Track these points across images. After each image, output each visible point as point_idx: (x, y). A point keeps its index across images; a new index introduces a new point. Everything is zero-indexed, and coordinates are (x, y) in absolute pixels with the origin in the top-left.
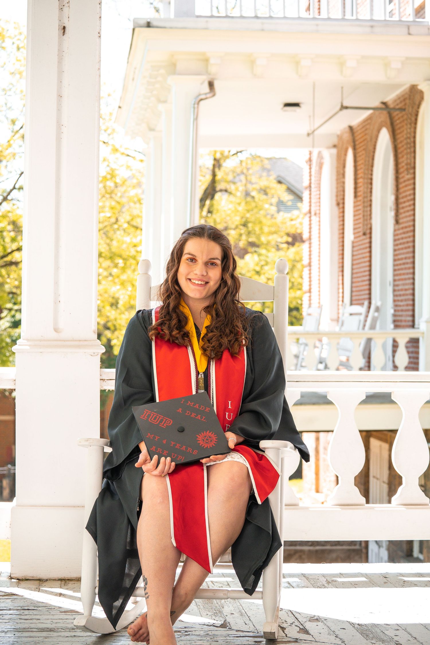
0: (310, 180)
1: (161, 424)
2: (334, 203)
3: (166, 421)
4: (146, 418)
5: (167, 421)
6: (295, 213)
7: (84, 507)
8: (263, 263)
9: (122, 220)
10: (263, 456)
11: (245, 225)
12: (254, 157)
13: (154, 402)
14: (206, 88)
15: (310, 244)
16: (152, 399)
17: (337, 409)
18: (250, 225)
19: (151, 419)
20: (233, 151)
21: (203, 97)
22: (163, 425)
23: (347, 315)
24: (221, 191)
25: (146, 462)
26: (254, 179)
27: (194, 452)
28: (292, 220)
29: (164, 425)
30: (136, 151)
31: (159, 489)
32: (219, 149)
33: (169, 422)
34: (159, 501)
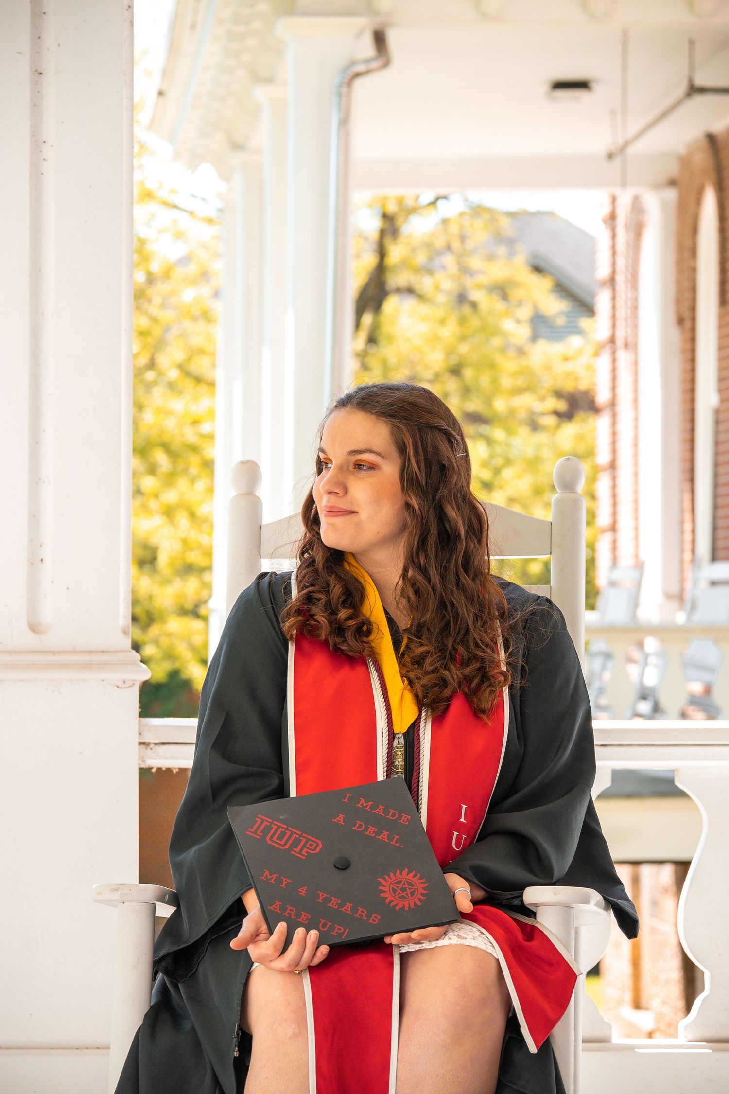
0: (614, 264)
1: (294, 849)
2: (672, 318)
3: (306, 843)
4: (259, 835)
5: (310, 842)
6: (575, 341)
7: (109, 1048)
8: (499, 461)
9: (164, 360)
10: (534, 928)
11: (455, 371)
12: (477, 210)
13: (283, 798)
14: (367, 48)
15: (614, 416)
16: (281, 791)
17: (697, 808)
18: (468, 373)
19: (272, 837)
20: (427, 197)
21: (360, 68)
22: (300, 852)
23: (703, 585)
24: (398, 290)
25: (259, 938)
26: (475, 263)
27: (371, 919)
28: (566, 359)
29: (304, 852)
30: (195, 197)
31: (289, 1003)
32: (393, 193)
33: (314, 846)
34: (290, 1033)
